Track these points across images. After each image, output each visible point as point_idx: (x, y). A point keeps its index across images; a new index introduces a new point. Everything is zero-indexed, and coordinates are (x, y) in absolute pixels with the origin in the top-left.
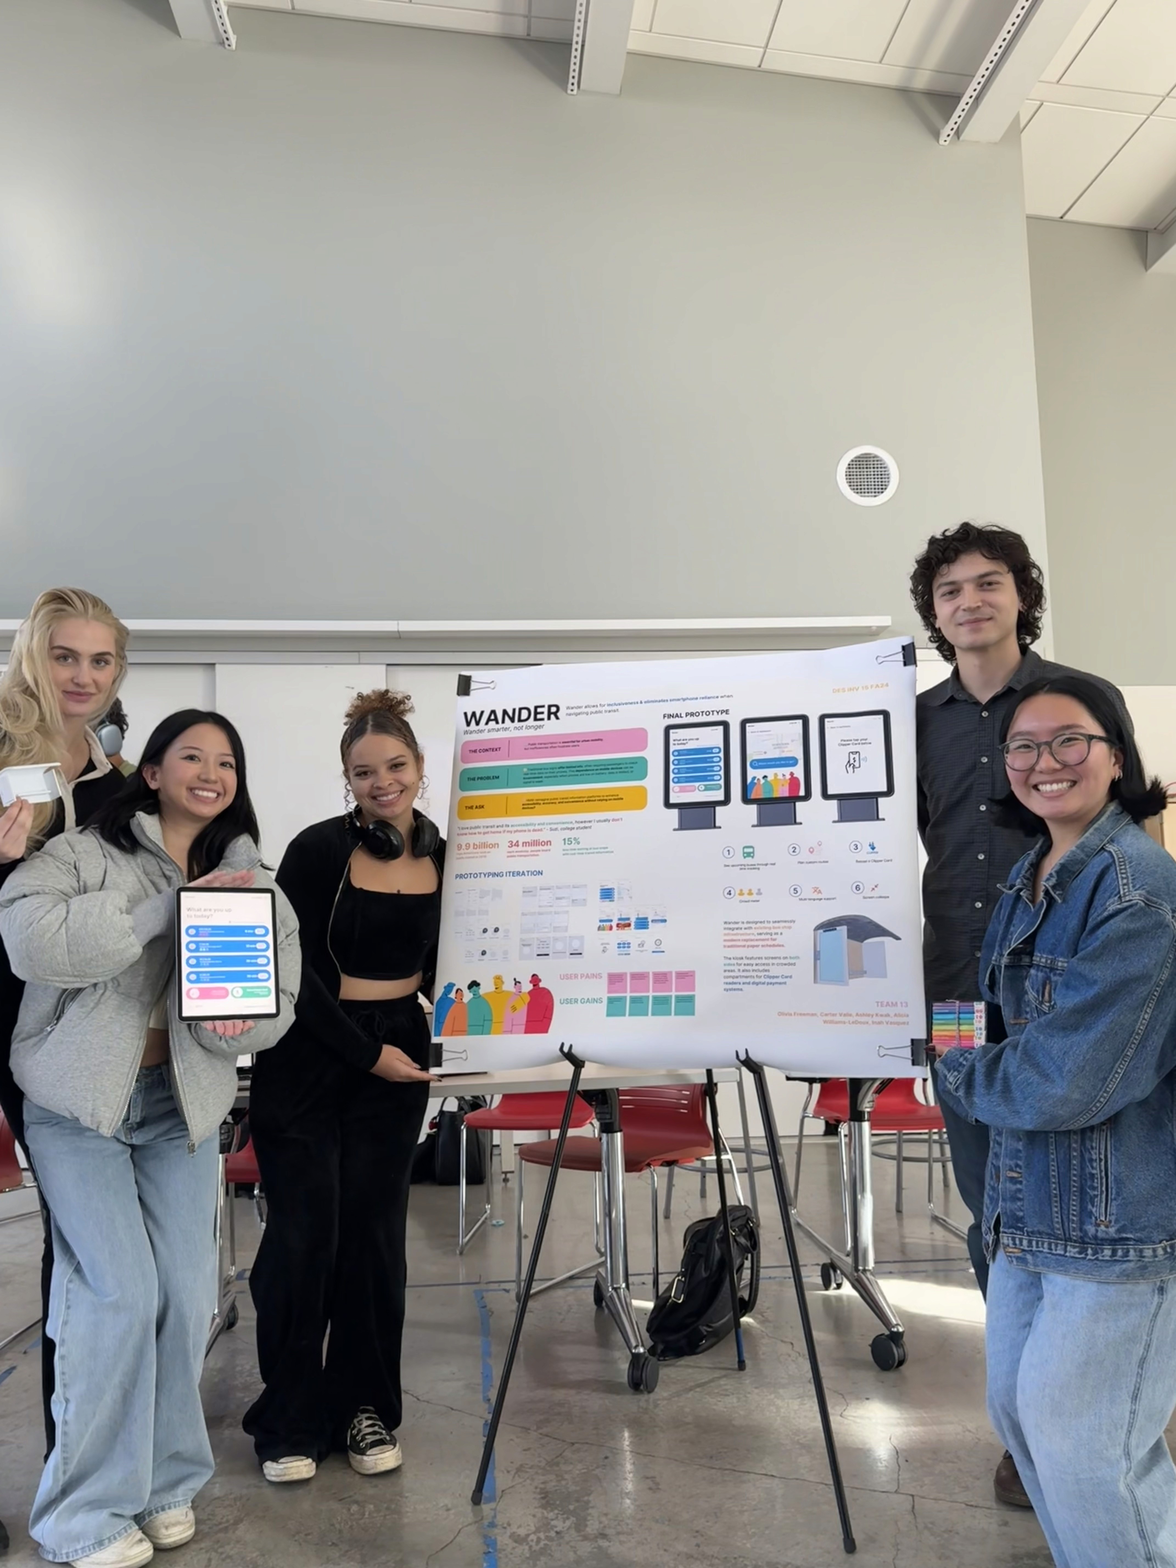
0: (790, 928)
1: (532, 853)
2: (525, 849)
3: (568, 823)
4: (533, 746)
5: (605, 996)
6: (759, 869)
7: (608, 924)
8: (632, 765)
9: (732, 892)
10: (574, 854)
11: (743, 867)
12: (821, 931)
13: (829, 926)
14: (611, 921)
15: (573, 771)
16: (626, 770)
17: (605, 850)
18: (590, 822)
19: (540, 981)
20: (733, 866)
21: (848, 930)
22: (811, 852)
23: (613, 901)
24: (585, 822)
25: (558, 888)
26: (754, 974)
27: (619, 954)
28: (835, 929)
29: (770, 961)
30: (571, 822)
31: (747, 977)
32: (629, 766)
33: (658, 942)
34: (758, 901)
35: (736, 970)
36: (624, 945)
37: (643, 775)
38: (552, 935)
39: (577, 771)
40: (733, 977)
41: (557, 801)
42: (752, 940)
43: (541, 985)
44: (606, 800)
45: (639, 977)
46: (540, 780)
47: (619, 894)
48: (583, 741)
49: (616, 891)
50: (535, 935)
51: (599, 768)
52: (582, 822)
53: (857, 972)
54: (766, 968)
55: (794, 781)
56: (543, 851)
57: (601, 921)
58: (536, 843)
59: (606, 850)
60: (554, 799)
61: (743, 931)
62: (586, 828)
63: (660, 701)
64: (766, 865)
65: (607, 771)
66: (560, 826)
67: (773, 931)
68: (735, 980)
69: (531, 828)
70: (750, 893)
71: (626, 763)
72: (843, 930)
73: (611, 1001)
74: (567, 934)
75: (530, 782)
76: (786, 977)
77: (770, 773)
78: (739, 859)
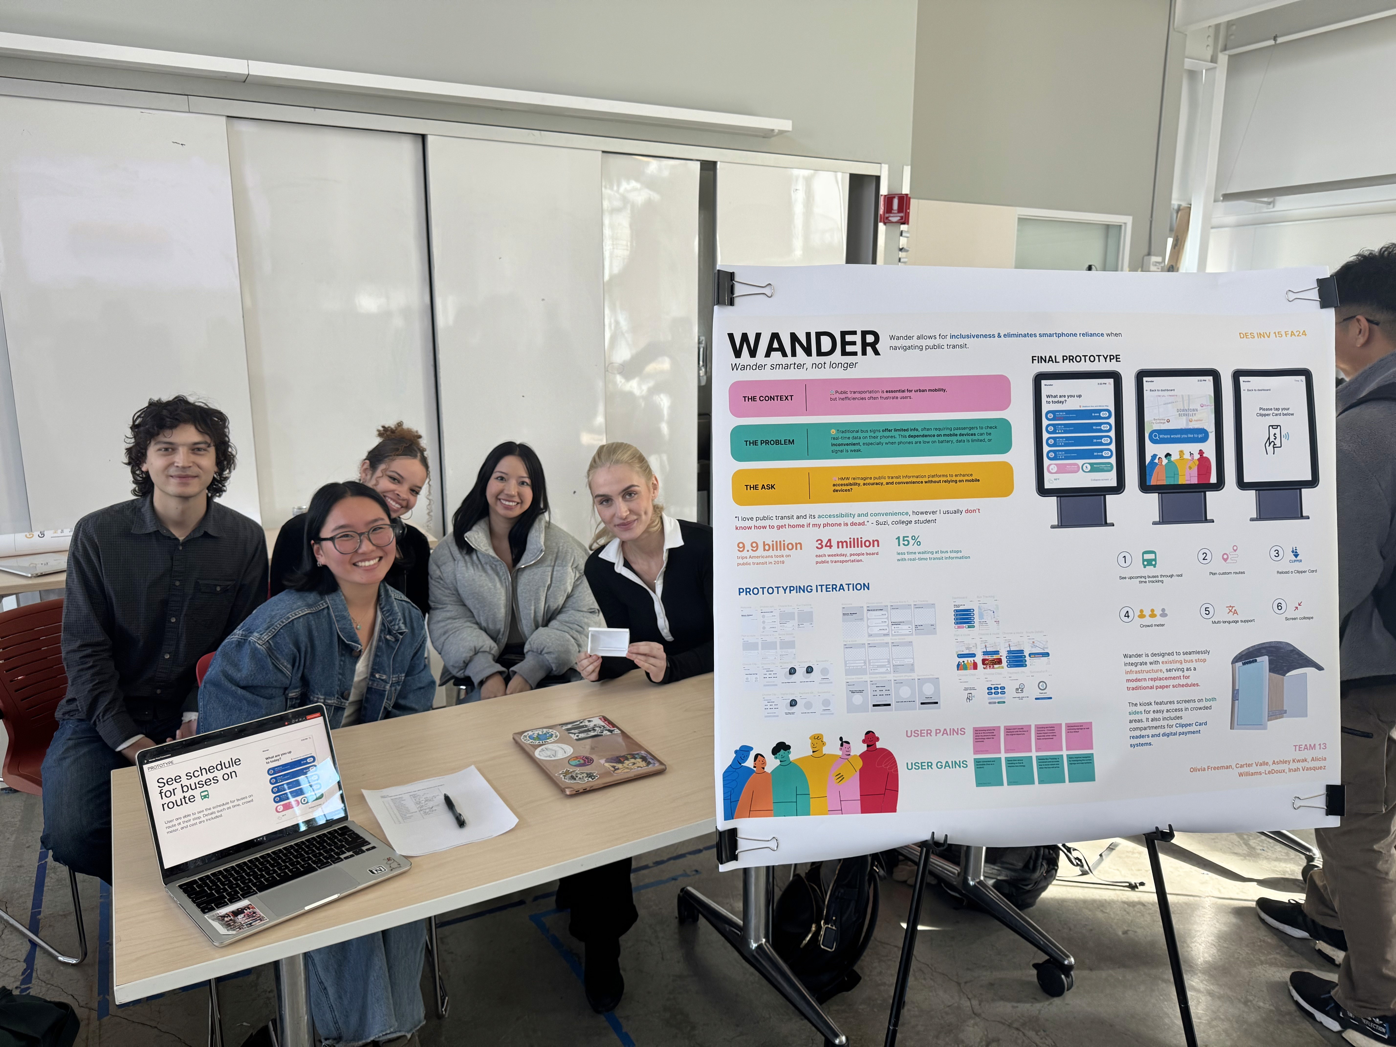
0: (1204, 661)
1: (853, 558)
2: (841, 551)
3: (902, 514)
4: (843, 396)
5: (970, 757)
6: (1162, 582)
7: (971, 660)
8: (989, 431)
9: (1131, 614)
10: (914, 559)
11: (1143, 579)
12: (1240, 664)
13: (1248, 657)
14: (973, 655)
15: (905, 437)
16: (981, 438)
17: (957, 555)
18: (934, 513)
19: (878, 739)
20: (1131, 578)
21: (1271, 662)
22: (1225, 560)
23: (974, 627)
24: (926, 513)
25: (893, 608)
26: (1165, 723)
27: (990, 703)
28: (1256, 661)
29: (1183, 706)
30: (907, 513)
31: (1156, 728)
32: (984, 431)
33: (1042, 685)
34: (1163, 625)
35: (1144, 720)
36: (996, 690)
37: (1005, 446)
38: (891, 677)
39: (910, 436)
40: (1141, 729)
41: (884, 481)
42: (1161, 679)
43: (879, 745)
44: (956, 482)
45: (1016, 732)
46: (856, 447)
47: (981, 616)
48: (916, 391)
49: (976, 612)
50: (867, 678)
51: (942, 433)
52: (922, 513)
53: (1277, 712)
54: (1178, 714)
55: (1203, 462)
56: (867, 554)
57: (960, 656)
58: (856, 543)
59: (959, 555)
60: (879, 478)
61: (1148, 667)
62: (928, 521)
63: (1025, 336)
64: (1171, 576)
65: (954, 438)
66: (890, 519)
67: (1185, 666)
68: (1143, 733)
69: (849, 520)
70: (1153, 615)
71: (981, 428)
72: (1264, 660)
73: (979, 764)
74: (914, 676)
75: (842, 451)
76: (1201, 724)
77: (1174, 449)
78: (1138, 569)
